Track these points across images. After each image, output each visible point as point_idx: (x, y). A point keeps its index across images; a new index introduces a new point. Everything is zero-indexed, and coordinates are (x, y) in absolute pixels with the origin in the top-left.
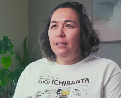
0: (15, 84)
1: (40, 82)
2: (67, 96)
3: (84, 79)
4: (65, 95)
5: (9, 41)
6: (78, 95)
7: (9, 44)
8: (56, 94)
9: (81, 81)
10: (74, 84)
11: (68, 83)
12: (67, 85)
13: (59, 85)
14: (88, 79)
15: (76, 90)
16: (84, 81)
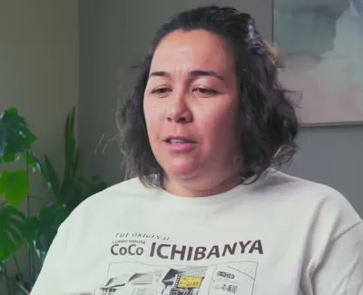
0: (38, 252)
1: (115, 251)
2: (195, 290)
3: (249, 242)
4: (190, 289)
5: (21, 124)
6: (229, 289)
7: (21, 133)
8: (163, 286)
9: (239, 248)
10: (218, 256)
11: (200, 253)
12: (196, 258)
13: (172, 257)
14: (259, 242)
15: (221, 274)
16: (248, 248)
